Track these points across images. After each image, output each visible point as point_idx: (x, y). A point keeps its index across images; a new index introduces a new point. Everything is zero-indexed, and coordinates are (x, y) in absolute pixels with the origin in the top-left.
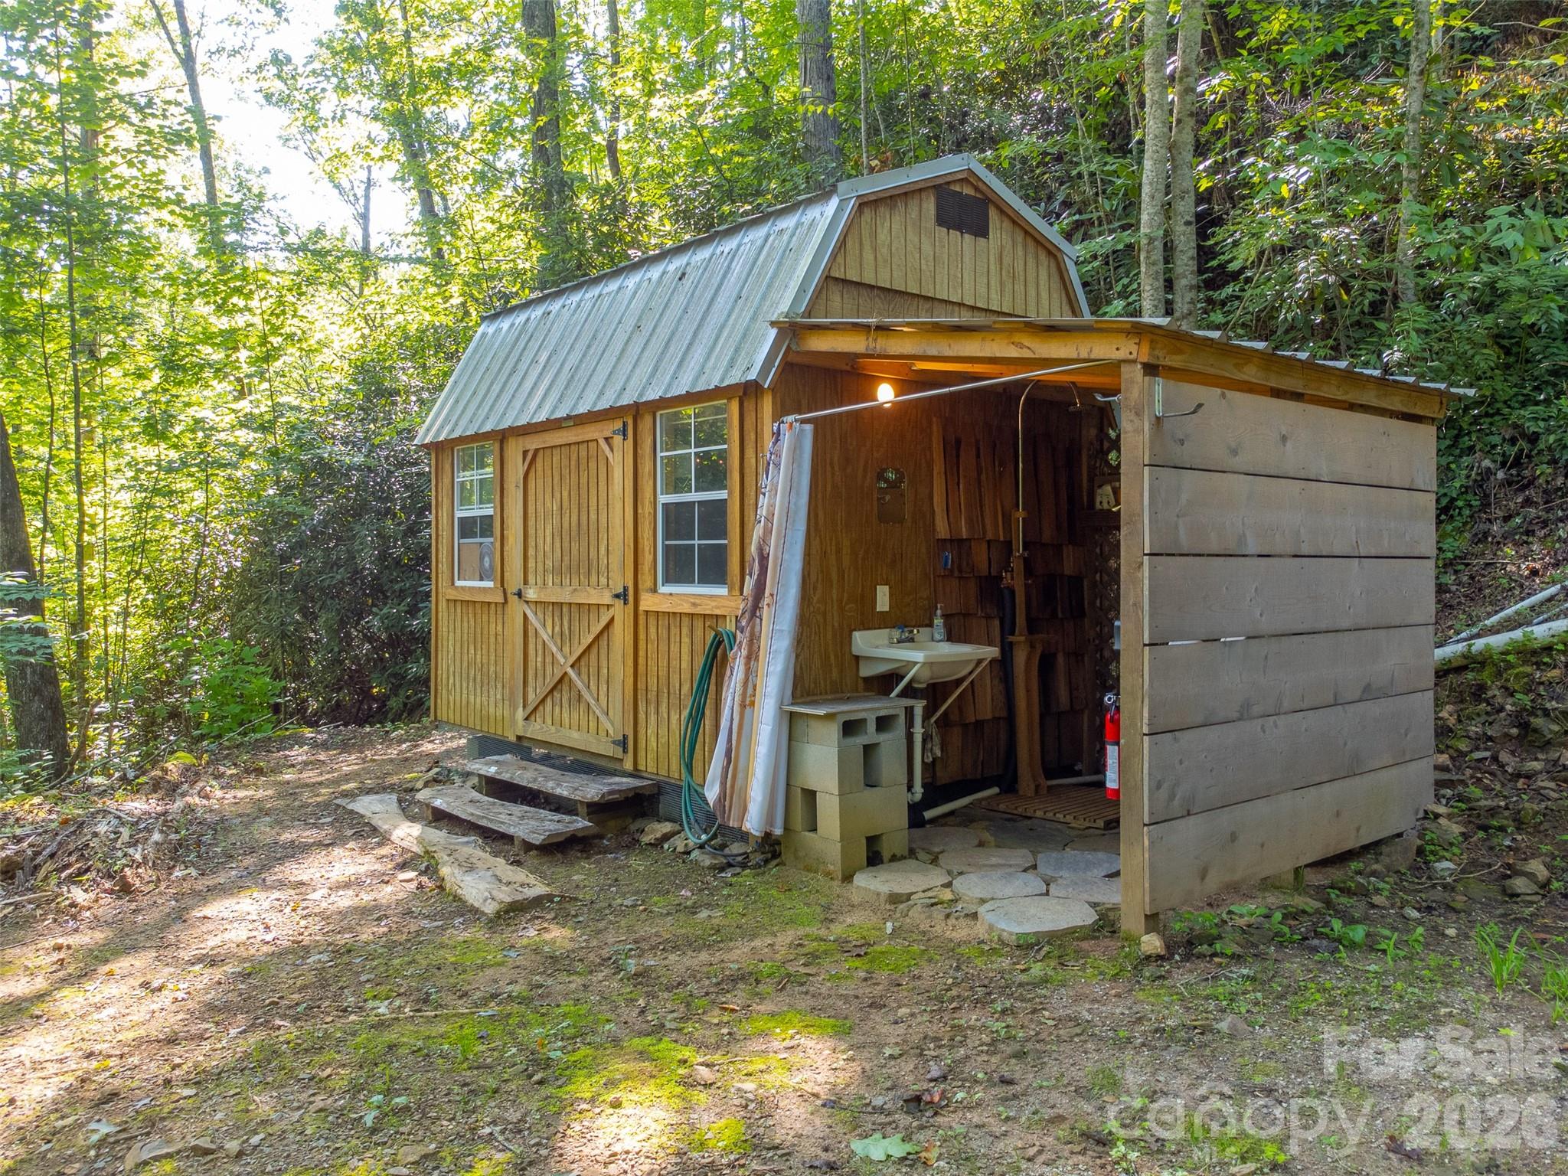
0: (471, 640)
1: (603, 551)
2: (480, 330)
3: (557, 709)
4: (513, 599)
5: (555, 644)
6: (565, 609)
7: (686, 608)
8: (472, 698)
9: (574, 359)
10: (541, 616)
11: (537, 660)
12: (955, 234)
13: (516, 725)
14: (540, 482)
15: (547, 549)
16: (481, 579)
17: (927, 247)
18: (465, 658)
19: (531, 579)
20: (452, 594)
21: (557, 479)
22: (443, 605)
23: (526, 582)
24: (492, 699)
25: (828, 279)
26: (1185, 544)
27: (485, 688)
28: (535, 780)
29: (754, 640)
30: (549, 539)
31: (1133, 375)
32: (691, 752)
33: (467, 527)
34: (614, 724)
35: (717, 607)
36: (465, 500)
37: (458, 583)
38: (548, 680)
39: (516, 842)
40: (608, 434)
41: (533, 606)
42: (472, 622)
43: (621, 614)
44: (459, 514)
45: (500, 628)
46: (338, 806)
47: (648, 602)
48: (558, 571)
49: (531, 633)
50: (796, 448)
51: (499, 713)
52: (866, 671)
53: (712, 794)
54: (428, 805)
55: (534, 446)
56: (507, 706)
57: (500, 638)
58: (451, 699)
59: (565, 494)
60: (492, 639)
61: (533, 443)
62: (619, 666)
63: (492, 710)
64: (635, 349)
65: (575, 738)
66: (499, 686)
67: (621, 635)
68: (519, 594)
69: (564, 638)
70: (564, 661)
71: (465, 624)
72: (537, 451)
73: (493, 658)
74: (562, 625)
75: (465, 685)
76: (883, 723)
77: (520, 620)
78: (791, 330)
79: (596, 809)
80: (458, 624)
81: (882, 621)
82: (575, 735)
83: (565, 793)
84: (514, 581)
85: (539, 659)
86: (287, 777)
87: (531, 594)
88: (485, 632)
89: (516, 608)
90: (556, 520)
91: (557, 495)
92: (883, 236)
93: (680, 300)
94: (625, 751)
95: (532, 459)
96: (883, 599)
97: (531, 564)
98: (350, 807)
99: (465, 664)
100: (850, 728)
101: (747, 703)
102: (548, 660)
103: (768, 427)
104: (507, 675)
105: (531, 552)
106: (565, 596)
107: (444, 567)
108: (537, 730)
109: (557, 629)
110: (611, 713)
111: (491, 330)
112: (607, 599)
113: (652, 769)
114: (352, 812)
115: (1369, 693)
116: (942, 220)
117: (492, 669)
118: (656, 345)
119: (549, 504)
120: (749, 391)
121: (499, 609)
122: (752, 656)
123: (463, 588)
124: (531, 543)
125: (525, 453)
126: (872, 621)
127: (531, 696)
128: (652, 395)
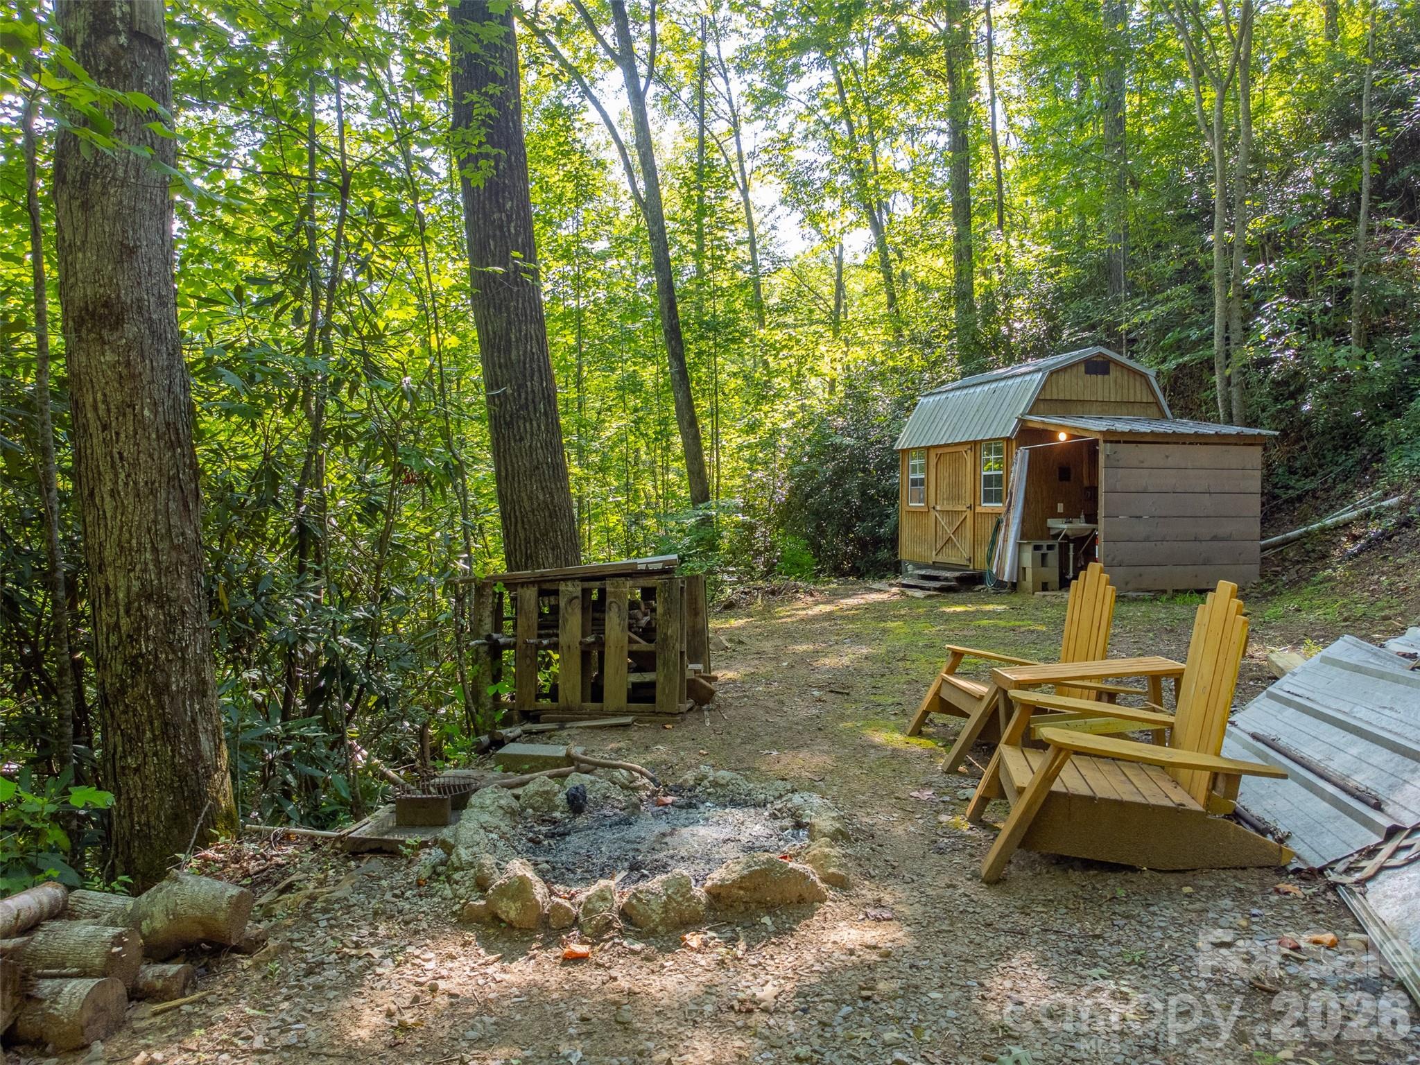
0: (915, 526)
1: (963, 491)
3: (947, 551)
4: (931, 510)
5: (946, 526)
6: (950, 513)
7: (989, 511)
8: (915, 549)
9: (955, 421)
10: (941, 516)
11: (940, 533)
12: (1094, 376)
13: (932, 557)
14: (942, 466)
15: (944, 491)
16: (919, 503)
17: (1080, 383)
18: (913, 534)
19: (938, 502)
20: (907, 509)
21: (948, 465)
22: (904, 513)
23: (936, 503)
24: (924, 549)
25: (1038, 400)
26: (1119, 488)
27: (921, 545)
28: (937, 573)
29: (1008, 520)
30: (945, 487)
31: (1101, 442)
32: (990, 559)
33: (915, 482)
34: (966, 553)
35: (998, 510)
36: (914, 472)
37: (909, 504)
38: (944, 540)
40: (966, 451)
41: (939, 512)
42: (915, 519)
43: (969, 514)
44: (911, 477)
45: (927, 521)
47: (978, 509)
48: (948, 499)
49: (938, 522)
50: (1023, 458)
52: (1052, 532)
53: (994, 571)
54: (900, 583)
55: (940, 453)
56: (929, 551)
57: (927, 525)
58: (908, 550)
59: (951, 471)
60: (923, 525)
61: (940, 451)
62: (969, 534)
63: (924, 555)
64: (976, 420)
65: (953, 560)
66: (927, 543)
67: (969, 522)
68: (934, 508)
69: (950, 524)
70: (950, 532)
71: (912, 520)
72: (941, 455)
73: (924, 533)
74: (949, 519)
75: (913, 545)
76: (1050, 547)
77: (934, 518)
78: (1021, 421)
79: (957, 579)
80: (910, 520)
81: (1060, 516)
82: (953, 558)
83: (946, 576)
84: (932, 503)
87: (938, 508)
88: (921, 522)
89: (933, 513)
90: (948, 480)
91: (948, 471)
92: (1061, 382)
93: (992, 402)
94: (970, 563)
95: (939, 457)
96: (1060, 508)
97: (938, 496)
99: (913, 536)
100: (1037, 548)
101: (1005, 540)
102: (944, 532)
103: (1015, 451)
104: (929, 539)
105: (938, 492)
106: (950, 508)
107: (904, 498)
108: (940, 559)
109: (947, 520)
110: (966, 550)
111: (925, 402)
112: (964, 509)
113: (978, 567)
115: (1215, 538)
116: (1087, 372)
117: (924, 537)
118: (983, 419)
119: (945, 474)
120: (1008, 439)
121: (926, 514)
122: (1007, 525)
123: (912, 506)
124: (938, 488)
125: (937, 455)
126: (1055, 515)
127: (938, 546)
128: (979, 438)
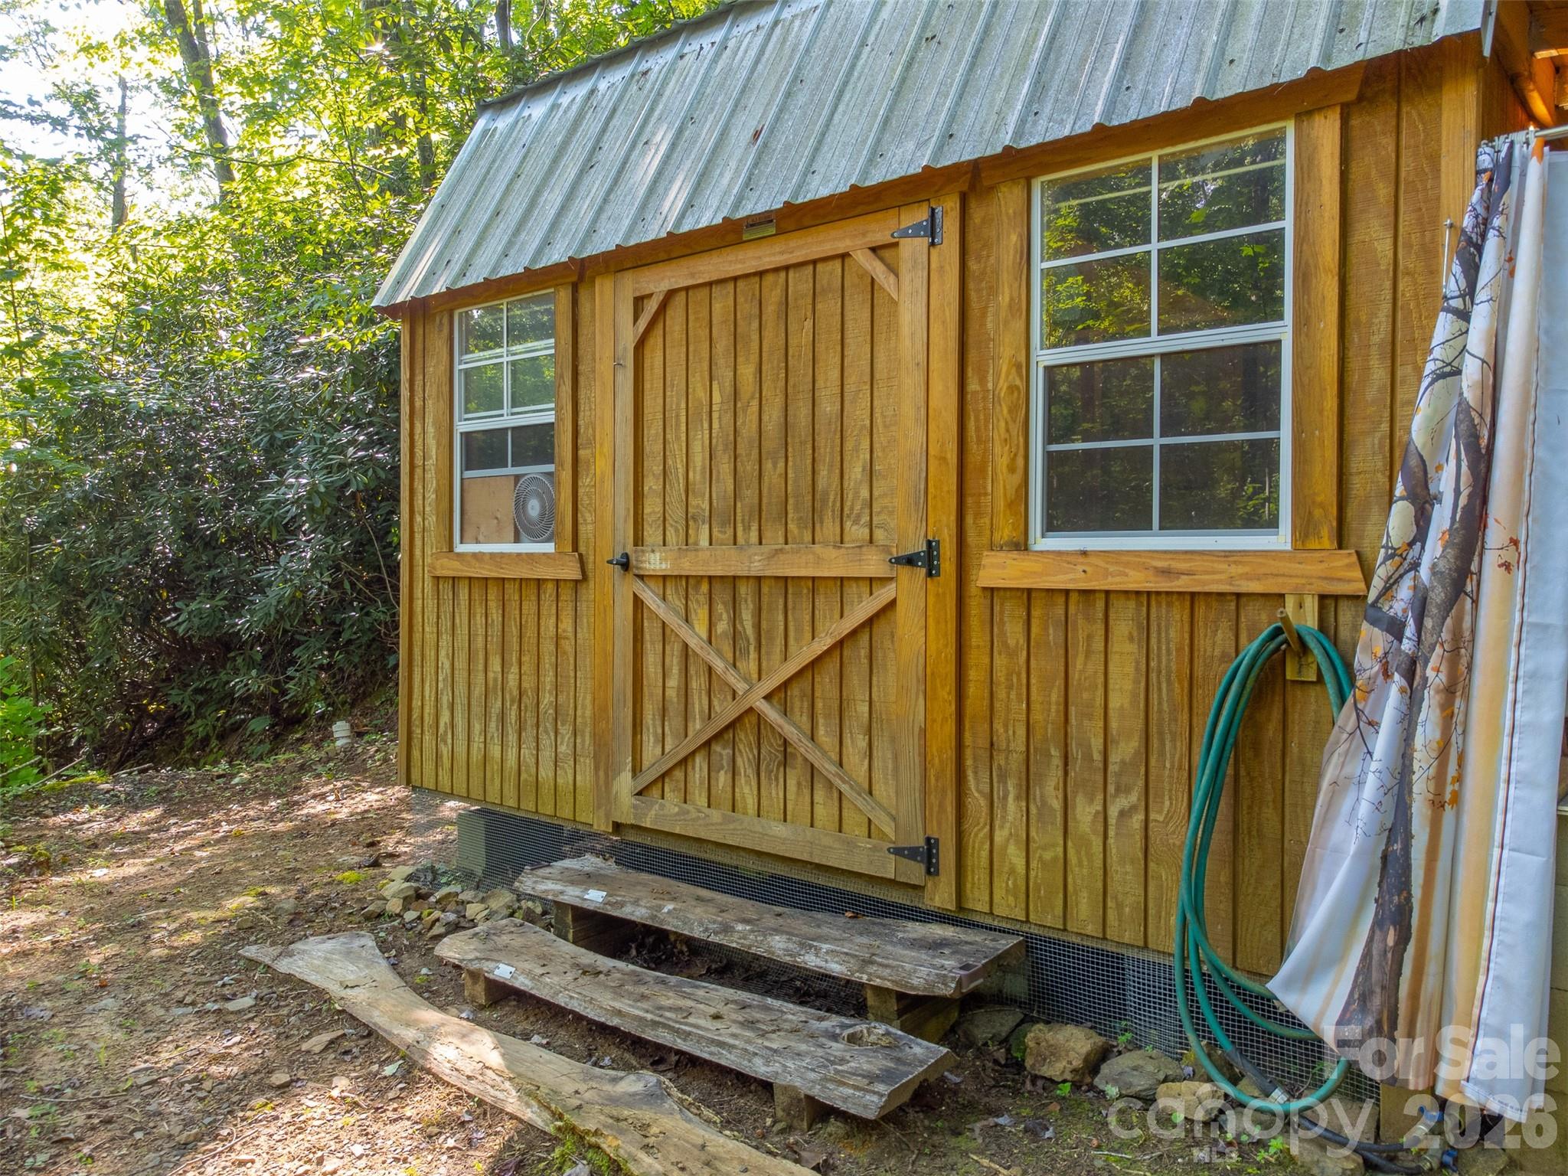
0: (494, 646)
1: (856, 471)
2: (481, 123)
3: (723, 779)
4: (605, 575)
5: (719, 653)
6: (743, 590)
7: (1136, 580)
8: (495, 751)
10: (679, 604)
11: (666, 684)
13: (613, 804)
14: (676, 354)
15: (695, 476)
16: (517, 539)
18: (479, 679)
19: (652, 534)
20: (448, 567)
21: (723, 344)
22: (424, 588)
23: (638, 540)
24: (547, 754)
27: (529, 734)
28: (726, 929)
30: (699, 458)
33: (486, 451)
34: (895, 815)
35: (1248, 577)
36: (482, 401)
37: (460, 548)
38: (696, 725)
39: (780, 1099)
40: (881, 237)
41: (657, 586)
42: (495, 615)
43: (916, 595)
44: (462, 427)
45: (567, 625)
46: (253, 964)
47: (1009, 571)
48: (724, 518)
49: (651, 632)
51: (565, 779)
54: (475, 975)
55: (665, 286)
56: (586, 764)
57: (567, 646)
58: (445, 751)
59: (747, 371)
60: (548, 647)
61: (659, 281)
63: (546, 772)
65: (780, 836)
66: (565, 731)
68: (625, 565)
69: (742, 642)
70: (745, 687)
71: (479, 620)
72: (670, 294)
73: (548, 679)
74: (735, 619)
75: (477, 727)
77: (624, 611)
80: (462, 619)
82: (779, 830)
83: (836, 968)
84: (608, 540)
85: (673, 682)
86: (99, 873)
87: (654, 562)
88: (530, 633)
89: (613, 588)
90: (721, 422)
91: (725, 373)
94: (932, 868)
95: (656, 312)
97: (652, 507)
98: (284, 966)
99: (478, 691)
102: (698, 683)
104: (586, 711)
105: (652, 484)
106: (745, 564)
108: (668, 814)
109: (722, 626)
110: (879, 789)
111: (503, 122)
112: (874, 565)
113: (1008, 906)
114: (288, 978)
117: (547, 699)
119: (700, 392)
121: (566, 594)
123: (476, 556)
124: (653, 466)
125: (639, 302)
127: (651, 751)
